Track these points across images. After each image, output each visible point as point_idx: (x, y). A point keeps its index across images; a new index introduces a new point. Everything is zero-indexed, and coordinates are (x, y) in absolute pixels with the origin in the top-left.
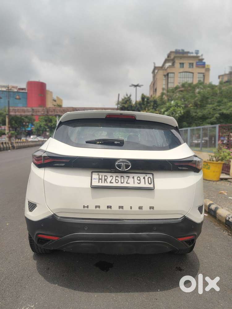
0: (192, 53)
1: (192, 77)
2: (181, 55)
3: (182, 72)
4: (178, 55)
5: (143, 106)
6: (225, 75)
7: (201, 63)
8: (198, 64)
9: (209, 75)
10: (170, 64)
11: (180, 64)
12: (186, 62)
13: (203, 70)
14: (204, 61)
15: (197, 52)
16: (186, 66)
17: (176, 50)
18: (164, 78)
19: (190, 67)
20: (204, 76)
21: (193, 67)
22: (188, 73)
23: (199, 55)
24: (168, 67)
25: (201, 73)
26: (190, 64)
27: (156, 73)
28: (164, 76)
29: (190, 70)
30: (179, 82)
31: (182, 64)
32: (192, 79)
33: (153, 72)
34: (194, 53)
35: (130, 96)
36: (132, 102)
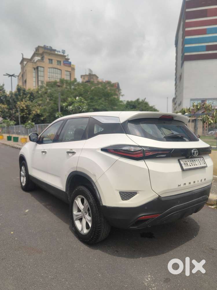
0: (59, 52)
1: (60, 73)
2: (49, 51)
3: (52, 68)
4: (46, 51)
5: (19, 97)
6: (86, 75)
7: (67, 63)
8: (65, 62)
9: (74, 74)
10: (39, 58)
11: (49, 59)
12: (55, 60)
13: (69, 69)
14: (70, 61)
15: (64, 52)
16: (55, 63)
17: (45, 46)
18: (34, 71)
19: (58, 64)
20: (70, 74)
21: (60, 65)
22: (56, 70)
23: (65, 54)
24: (37, 61)
25: (68, 71)
26: (58, 61)
27: (24, 65)
28: (34, 69)
29: (59, 67)
30: (49, 77)
31: (51, 61)
32: (60, 75)
33: (22, 63)
34: (61, 52)
35: (3, 85)
36: (6, 91)
